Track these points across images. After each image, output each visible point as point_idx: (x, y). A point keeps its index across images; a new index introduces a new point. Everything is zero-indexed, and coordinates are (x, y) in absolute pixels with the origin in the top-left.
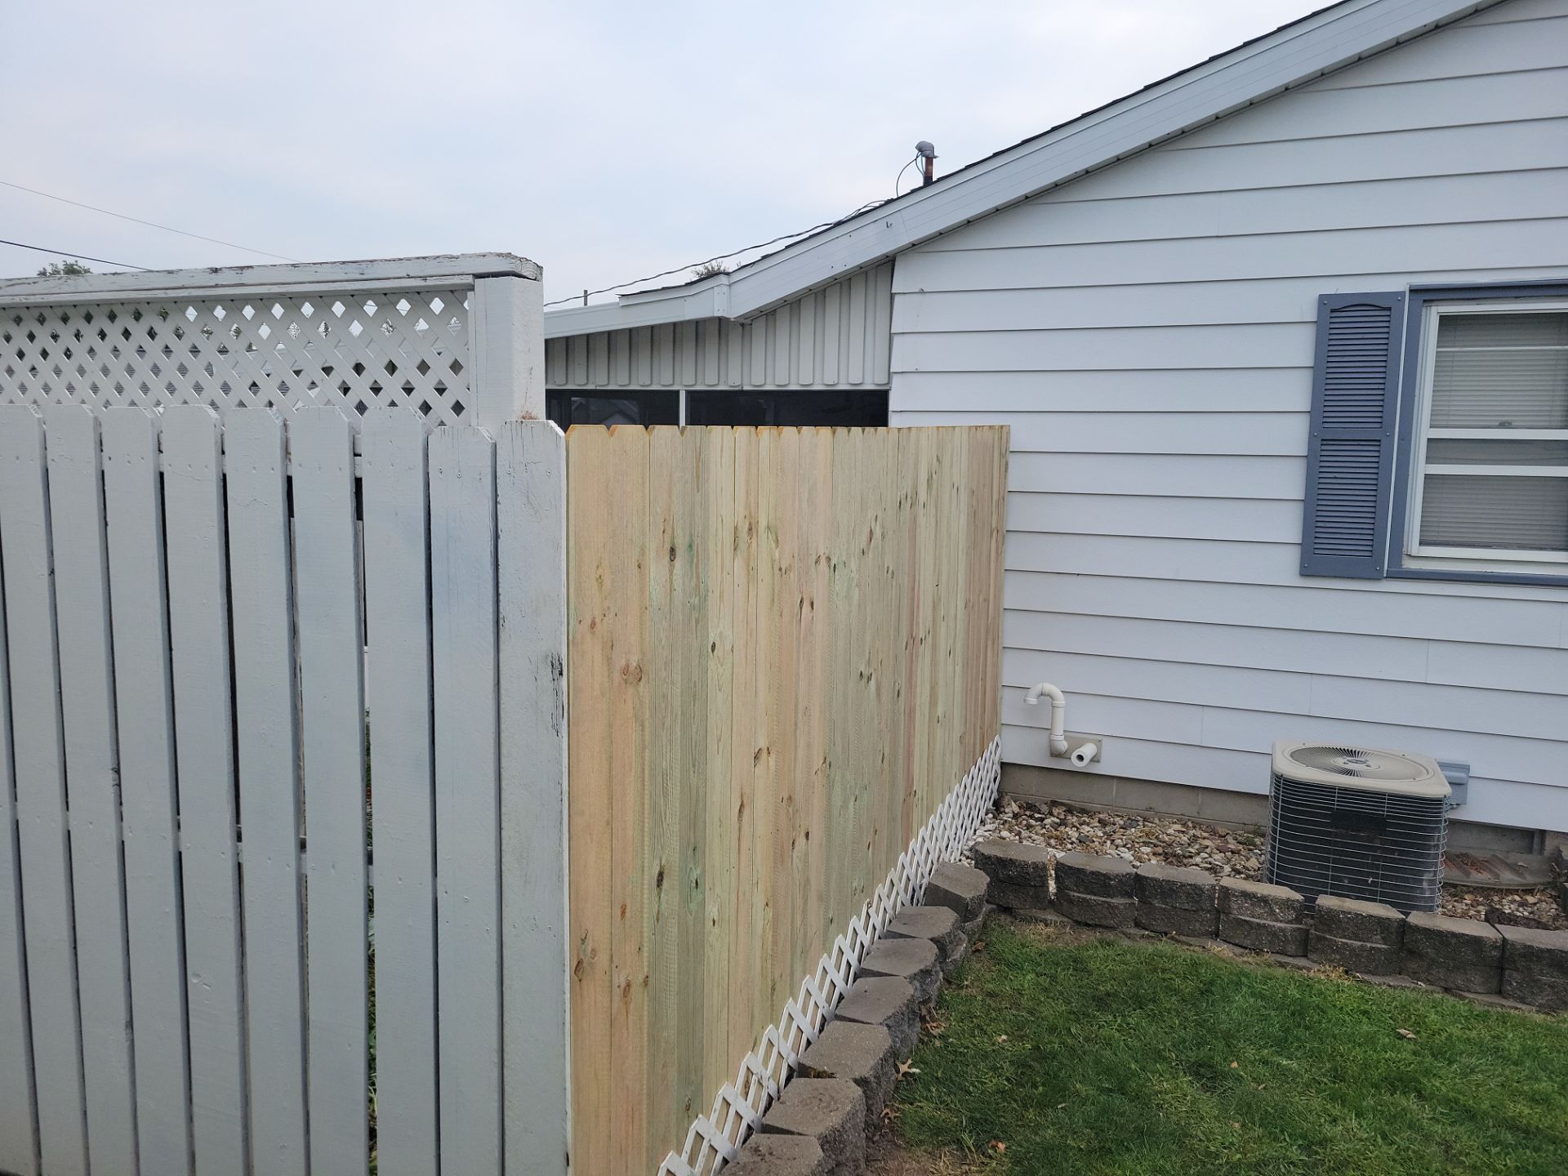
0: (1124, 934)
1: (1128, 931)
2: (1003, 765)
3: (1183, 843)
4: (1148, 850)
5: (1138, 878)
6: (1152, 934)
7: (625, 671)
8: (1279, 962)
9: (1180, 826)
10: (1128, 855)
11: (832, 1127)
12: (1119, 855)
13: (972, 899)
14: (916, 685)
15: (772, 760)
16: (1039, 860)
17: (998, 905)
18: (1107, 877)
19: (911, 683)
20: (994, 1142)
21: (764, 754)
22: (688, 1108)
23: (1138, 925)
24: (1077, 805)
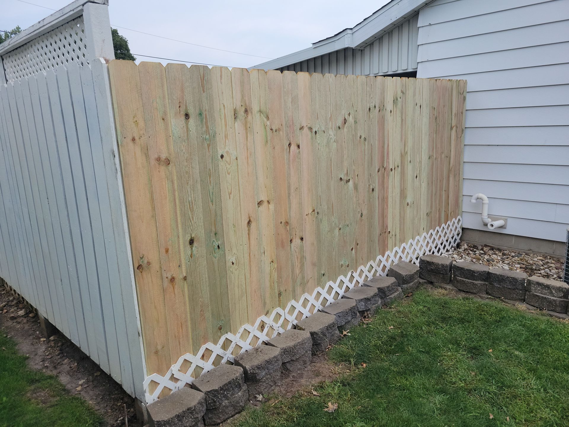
0: (480, 296)
1: (482, 295)
2: (463, 229)
3: (539, 264)
4: (519, 266)
5: (489, 273)
6: (493, 298)
7: (158, 159)
8: (550, 314)
9: (542, 257)
10: (506, 267)
11: (289, 346)
12: (502, 267)
13: (406, 275)
14: (388, 188)
15: (272, 206)
16: (445, 263)
17: (428, 280)
18: (473, 272)
19: (383, 187)
20: (362, 363)
21: (266, 203)
22: (220, 329)
23: (487, 293)
24: (496, 247)
